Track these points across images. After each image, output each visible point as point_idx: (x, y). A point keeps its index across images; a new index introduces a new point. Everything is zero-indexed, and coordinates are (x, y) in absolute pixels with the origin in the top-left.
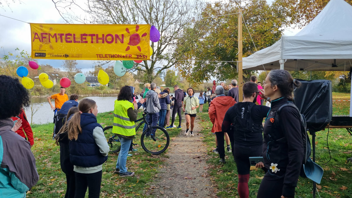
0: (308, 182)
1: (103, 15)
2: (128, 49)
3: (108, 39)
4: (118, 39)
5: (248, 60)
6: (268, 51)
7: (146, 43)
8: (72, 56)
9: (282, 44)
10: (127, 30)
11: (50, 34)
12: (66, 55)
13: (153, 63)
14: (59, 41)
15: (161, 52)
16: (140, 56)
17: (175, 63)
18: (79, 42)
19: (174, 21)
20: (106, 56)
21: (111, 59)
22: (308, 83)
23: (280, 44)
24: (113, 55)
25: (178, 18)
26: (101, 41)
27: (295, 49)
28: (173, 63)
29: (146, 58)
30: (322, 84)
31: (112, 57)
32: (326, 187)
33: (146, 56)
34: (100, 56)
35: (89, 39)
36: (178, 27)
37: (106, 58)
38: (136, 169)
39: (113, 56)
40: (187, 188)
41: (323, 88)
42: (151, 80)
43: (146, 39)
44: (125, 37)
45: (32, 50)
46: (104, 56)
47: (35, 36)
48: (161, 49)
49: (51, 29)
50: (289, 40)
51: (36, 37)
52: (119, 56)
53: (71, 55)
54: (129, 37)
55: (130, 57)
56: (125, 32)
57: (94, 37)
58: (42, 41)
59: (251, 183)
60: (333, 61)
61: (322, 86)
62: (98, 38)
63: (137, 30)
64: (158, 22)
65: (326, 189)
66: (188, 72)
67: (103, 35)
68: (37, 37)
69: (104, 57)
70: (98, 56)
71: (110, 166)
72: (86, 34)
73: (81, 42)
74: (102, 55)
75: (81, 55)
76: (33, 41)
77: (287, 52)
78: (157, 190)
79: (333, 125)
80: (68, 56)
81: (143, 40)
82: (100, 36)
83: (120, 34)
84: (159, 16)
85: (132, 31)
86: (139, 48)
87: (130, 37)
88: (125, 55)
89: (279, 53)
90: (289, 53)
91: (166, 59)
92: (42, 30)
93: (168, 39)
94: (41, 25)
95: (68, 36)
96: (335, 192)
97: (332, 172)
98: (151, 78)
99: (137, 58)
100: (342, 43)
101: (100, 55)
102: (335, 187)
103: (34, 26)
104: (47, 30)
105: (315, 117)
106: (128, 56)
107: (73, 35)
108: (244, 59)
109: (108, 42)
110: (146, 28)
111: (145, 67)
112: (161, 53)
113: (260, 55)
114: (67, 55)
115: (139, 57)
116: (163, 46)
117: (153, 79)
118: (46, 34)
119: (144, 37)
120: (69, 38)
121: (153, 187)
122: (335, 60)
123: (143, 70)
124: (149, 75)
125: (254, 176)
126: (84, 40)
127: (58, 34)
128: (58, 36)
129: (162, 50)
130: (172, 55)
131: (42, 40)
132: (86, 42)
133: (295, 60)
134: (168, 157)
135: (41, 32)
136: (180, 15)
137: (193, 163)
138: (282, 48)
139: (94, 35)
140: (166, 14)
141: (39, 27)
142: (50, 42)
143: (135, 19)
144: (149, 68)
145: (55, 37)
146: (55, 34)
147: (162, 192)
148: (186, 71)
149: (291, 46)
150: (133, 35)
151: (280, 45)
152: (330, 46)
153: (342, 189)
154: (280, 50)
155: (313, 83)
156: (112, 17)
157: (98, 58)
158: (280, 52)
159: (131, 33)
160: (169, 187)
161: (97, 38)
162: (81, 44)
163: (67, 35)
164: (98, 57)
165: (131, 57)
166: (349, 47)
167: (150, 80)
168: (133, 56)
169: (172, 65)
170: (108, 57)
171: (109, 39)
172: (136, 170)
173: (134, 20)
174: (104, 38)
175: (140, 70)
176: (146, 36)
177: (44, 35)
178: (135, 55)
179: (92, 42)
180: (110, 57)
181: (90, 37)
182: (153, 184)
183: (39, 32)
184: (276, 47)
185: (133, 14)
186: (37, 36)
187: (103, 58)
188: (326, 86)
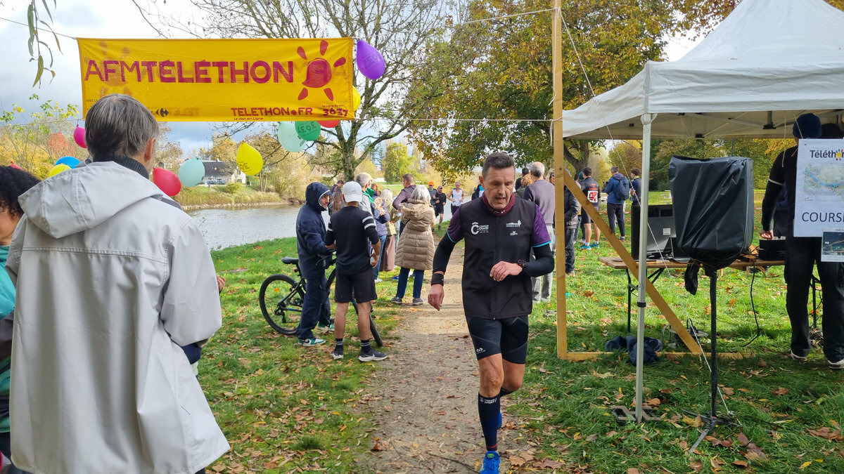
0: (705, 382)
1: (234, 13)
2: (304, 95)
3: (258, 74)
4: (280, 74)
5: (576, 117)
6: (619, 95)
7: (345, 81)
8: (176, 112)
9: (648, 79)
10: (301, 51)
11: (123, 63)
12: (162, 111)
13: (356, 126)
14: (146, 78)
15: (373, 99)
16: (332, 110)
17: (407, 126)
18: (191, 80)
19: (404, 25)
20: (254, 112)
21: (264, 117)
22: (700, 165)
23: (642, 80)
24: (271, 109)
25: (413, 17)
26: (242, 76)
27: (676, 90)
28: (402, 125)
29: (345, 115)
30: (731, 166)
31: (267, 115)
32: (743, 390)
33: (346, 111)
34: (239, 112)
35: (213, 72)
36: (414, 38)
37: (255, 117)
38: (327, 363)
39: (270, 112)
40: (442, 399)
41: (732, 174)
42: (351, 168)
43: (344, 72)
44: (297, 68)
45: (85, 100)
46: (249, 112)
47: (89, 68)
48: (374, 93)
49: (126, 51)
50: (662, 71)
51: (91, 70)
52: (282, 112)
53: (173, 111)
54: (306, 68)
55: (309, 113)
56: (295, 57)
57: (225, 68)
58: (107, 79)
59: (581, 386)
60: (767, 114)
61: (731, 171)
62: (234, 73)
63: (323, 52)
64: (365, 27)
65: (743, 395)
66: (438, 148)
67: (246, 64)
68: (95, 70)
69: (250, 115)
70: (236, 111)
71: (270, 359)
72: (207, 61)
73: (195, 81)
74: (245, 109)
75: (197, 109)
76: (85, 78)
77: (657, 97)
78: (377, 403)
79: (765, 260)
80: (166, 113)
81: (338, 74)
82: (239, 66)
83: (283, 60)
84: (367, 11)
85: (313, 53)
86: (329, 93)
87: (308, 68)
88: (297, 110)
89: (641, 100)
90: (663, 98)
91: (386, 116)
92: (104, 53)
93: (390, 69)
94: (103, 43)
95: (166, 68)
96: (762, 400)
97: (759, 360)
98: (351, 162)
99: (324, 115)
100: (779, 77)
101: (239, 109)
102: (764, 390)
103: (87, 45)
104: (117, 55)
105: (715, 236)
106: (304, 110)
107: (176, 65)
108: (565, 113)
109: (257, 80)
110: (344, 48)
111: (336, 137)
112: (373, 103)
113: (601, 104)
114: (164, 110)
115: (329, 114)
116: (379, 86)
117: (355, 165)
118: (116, 63)
119: (339, 67)
120: (170, 72)
121: (367, 398)
122: (770, 113)
123: (332, 144)
124: (346, 155)
125: (588, 372)
126: (202, 76)
127: (143, 64)
128: (142, 68)
129: (377, 96)
130: (400, 108)
131: (107, 75)
132: (208, 80)
133: (680, 114)
134: (397, 338)
135: (102, 58)
136: (418, 11)
137: (455, 350)
138: (647, 88)
139: (225, 64)
140: (385, 9)
141: (99, 48)
142: (123, 80)
143: (309, 20)
144: (346, 138)
145: (135, 70)
146: (136, 64)
147: (388, 407)
148: (432, 145)
149: (666, 83)
150: (313, 63)
151: (643, 83)
152: (751, 82)
153: (777, 394)
154: (642, 93)
155: (712, 165)
156: (254, 16)
157: (236, 117)
158: (640, 98)
159: (311, 59)
160: (403, 398)
161: (232, 72)
162: (195, 83)
163: (163, 64)
164: (235, 115)
165: (311, 114)
166: (793, 84)
167: (349, 166)
168: (315, 111)
169: (401, 131)
170: (257, 115)
171: (260, 73)
172: (329, 366)
173: (309, 24)
174: (247, 72)
175: (325, 143)
176: (345, 65)
177: (110, 66)
178: (320, 108)
179: (221, 80)
180: (262, 115)
181: (217, 68)
182: (367, 393)
183: (99, 59)
184: (635, 85)
185: (304, 9)
186: (93, 69)
187: (247, 117)
188: (739, 170)
